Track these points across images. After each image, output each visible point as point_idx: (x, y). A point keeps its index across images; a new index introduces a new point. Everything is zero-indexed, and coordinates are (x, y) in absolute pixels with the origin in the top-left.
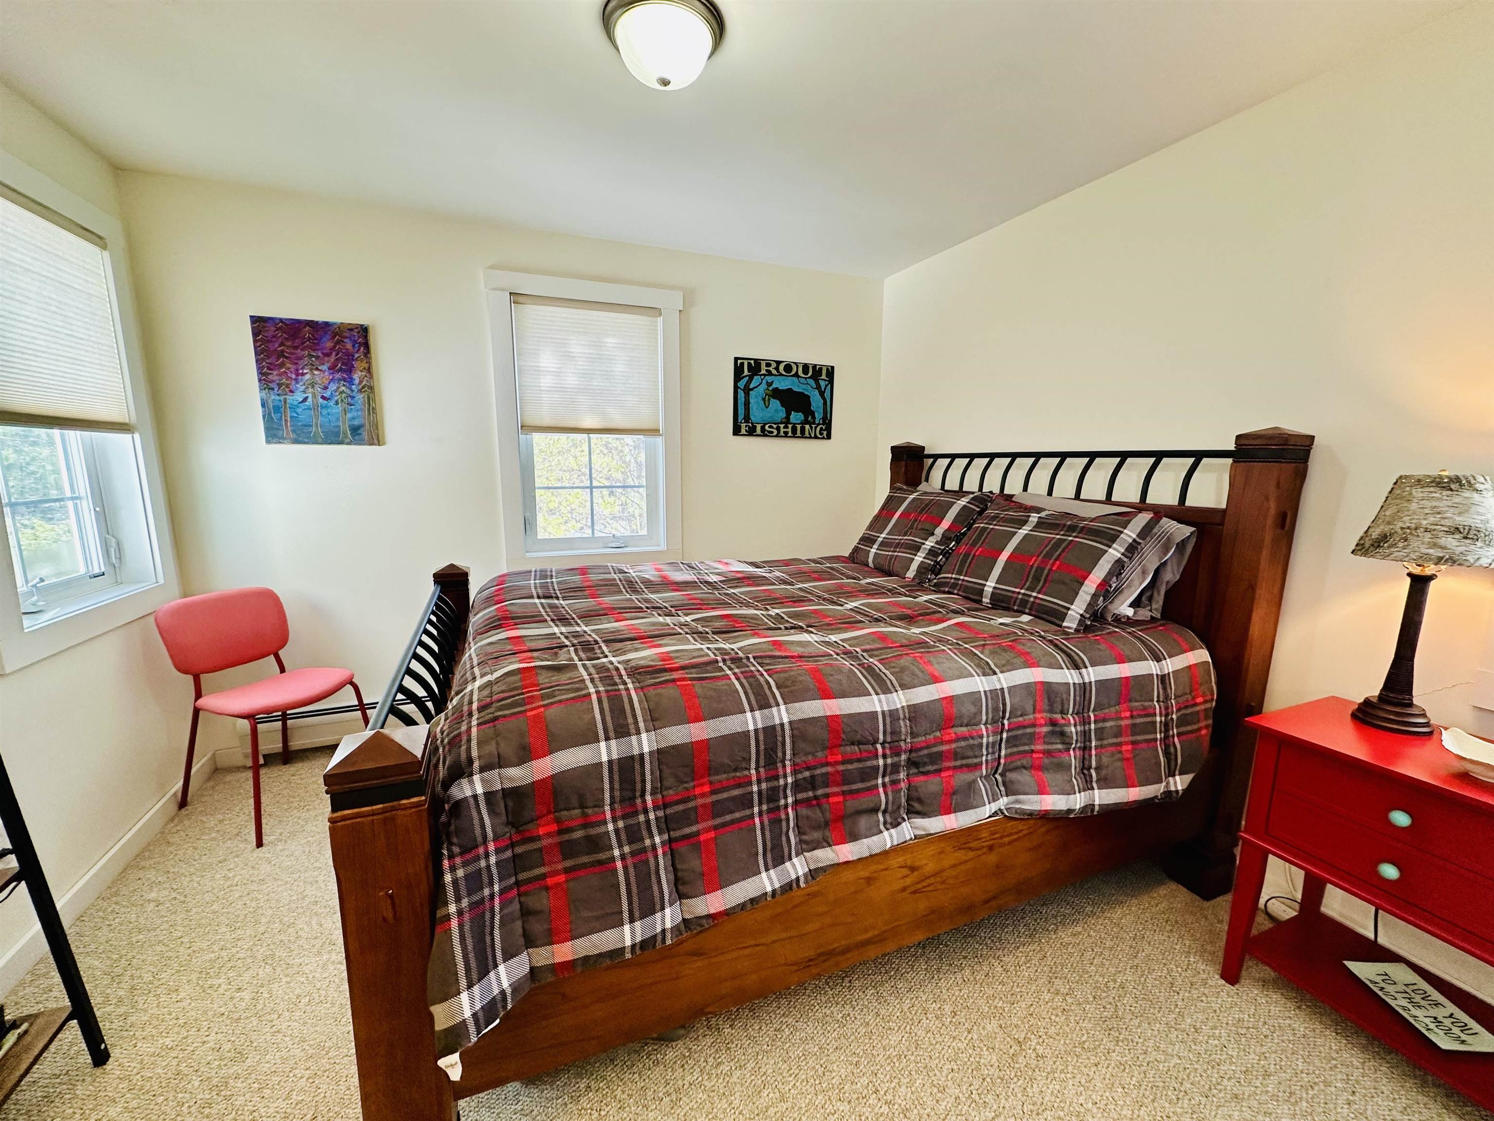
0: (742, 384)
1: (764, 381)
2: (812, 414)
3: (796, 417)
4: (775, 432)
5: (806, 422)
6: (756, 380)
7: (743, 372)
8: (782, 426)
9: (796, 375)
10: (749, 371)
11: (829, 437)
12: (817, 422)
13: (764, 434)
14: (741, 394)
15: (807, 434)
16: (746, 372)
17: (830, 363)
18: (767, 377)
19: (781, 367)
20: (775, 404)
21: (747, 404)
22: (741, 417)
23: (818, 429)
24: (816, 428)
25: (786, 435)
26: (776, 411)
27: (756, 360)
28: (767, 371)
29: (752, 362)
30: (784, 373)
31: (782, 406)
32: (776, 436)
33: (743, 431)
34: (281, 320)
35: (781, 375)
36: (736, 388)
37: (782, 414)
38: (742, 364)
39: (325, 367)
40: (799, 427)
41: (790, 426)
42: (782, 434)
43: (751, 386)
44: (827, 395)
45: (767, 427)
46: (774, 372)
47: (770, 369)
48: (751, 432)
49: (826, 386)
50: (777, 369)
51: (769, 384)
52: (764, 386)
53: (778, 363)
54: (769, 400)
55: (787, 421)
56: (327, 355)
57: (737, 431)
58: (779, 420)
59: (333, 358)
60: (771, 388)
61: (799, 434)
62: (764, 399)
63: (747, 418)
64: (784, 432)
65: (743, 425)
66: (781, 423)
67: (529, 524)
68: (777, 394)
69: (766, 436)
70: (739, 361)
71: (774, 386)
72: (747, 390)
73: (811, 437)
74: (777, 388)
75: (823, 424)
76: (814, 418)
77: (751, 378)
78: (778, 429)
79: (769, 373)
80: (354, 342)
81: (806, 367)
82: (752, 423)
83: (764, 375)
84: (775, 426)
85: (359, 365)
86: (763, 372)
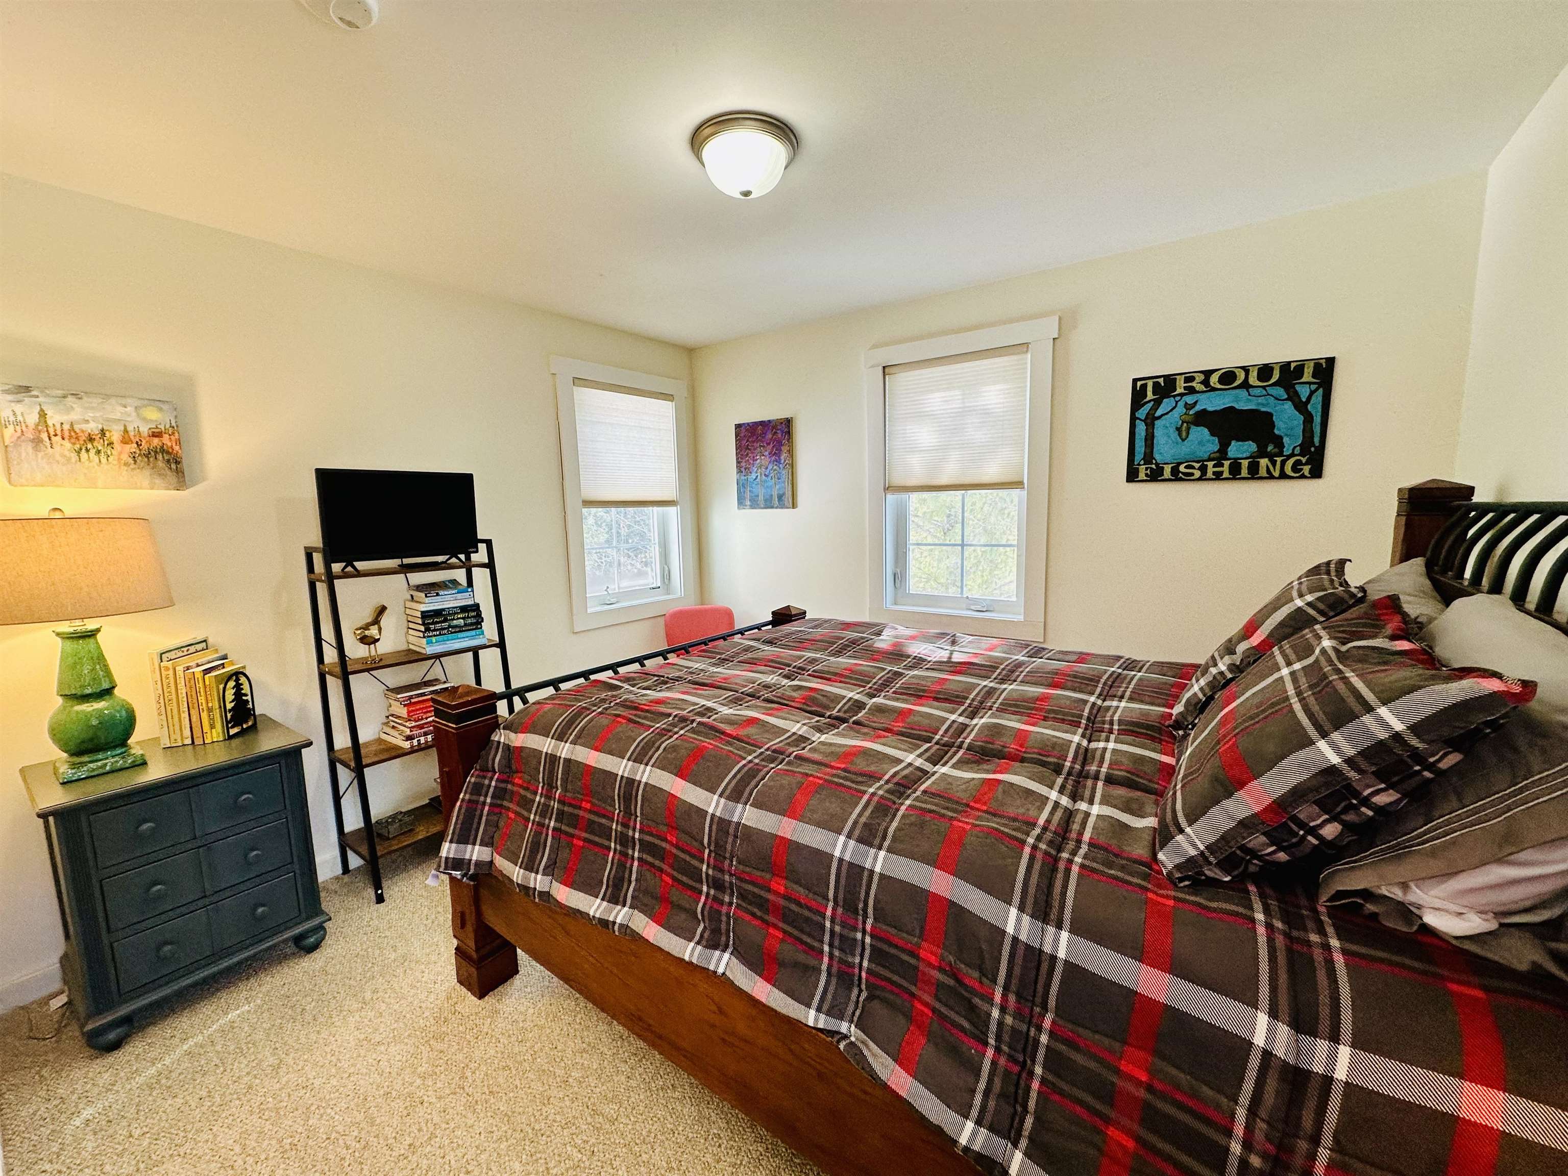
0: (1142, 413)
1: (1181, 404)
2: (1278, 442)
3: (1240, 449)
4: (1197, 474)
5: (1262, 453)
6: (1167, 404)
7: (1146, 396)
8: (1210, 464)
9: (1245, 385)
10: (1154, 393)
11: (1317, 473)
12: (1287, 452)
13: (1176, 476)
14: (1141, 428)
15: (1263, 472)
16: (1150, 395)
17: (1323, 353)
18: (1185, 398)
19: (1214, 380)
20: (1201, 434)
21: (1150, 439)
22: (1139, 457)
23: (1290, 463)
24: (1283, 463)
25: (1218, 476)
26: (1201, 443)
27: (1166, 377)
28: (1185, 388)
29: (1161, 380)
30: (1219, 386)
31: (1212, 434)
32: (1200, 479)
33: (1142, 476)
34: (748, 424)
35: (1214, 389)
36: (1133, 419)
37: (1213, 445)
38: (1144, 387)
39: (767, 453)
40: (1245, 464)
41: (1227, 463)
42: (1210, 474)
43: (1158, 413)
44: (1315, 407)
45: (1182, 468)
46: (1201, 387)
47: (1194, 384)
48: (1155, 476)
49: (1312, 393)
50: (1206, 382)
51: (1188, 407)
52: (1181, 409)
53: (1208, 374)
54: (1188, 429)
55: (1221, 455)
56: (768, 444)
57: (1132, 476)
58: (1206, 456)
59: (771, 445)
60: (1192, 412)
61: (1244, 472)
62: (1179, 429)
63: (1149, 458)
64: (1214, 473)
65: (1142, 468)
66: (1210, 460)
67: (899, 578)
68: (1203, 418)
69: (1181, 480)
70: (1139, 384)
71: (1198, 408)
72: (1151, 420)
73: (1271, 477)
74: (1204, 411)
75: (1301, 454)
76: (1280, 444)
77: (1157, 403)
78: (1203, 469)
79: (1191, 391)
80: (783, 432)
81: (1265, 371)
82: (1157, 464)
83: (1182, 395)
84: (1197, 465)
85: (785, 449)
86: (1180, 390)
